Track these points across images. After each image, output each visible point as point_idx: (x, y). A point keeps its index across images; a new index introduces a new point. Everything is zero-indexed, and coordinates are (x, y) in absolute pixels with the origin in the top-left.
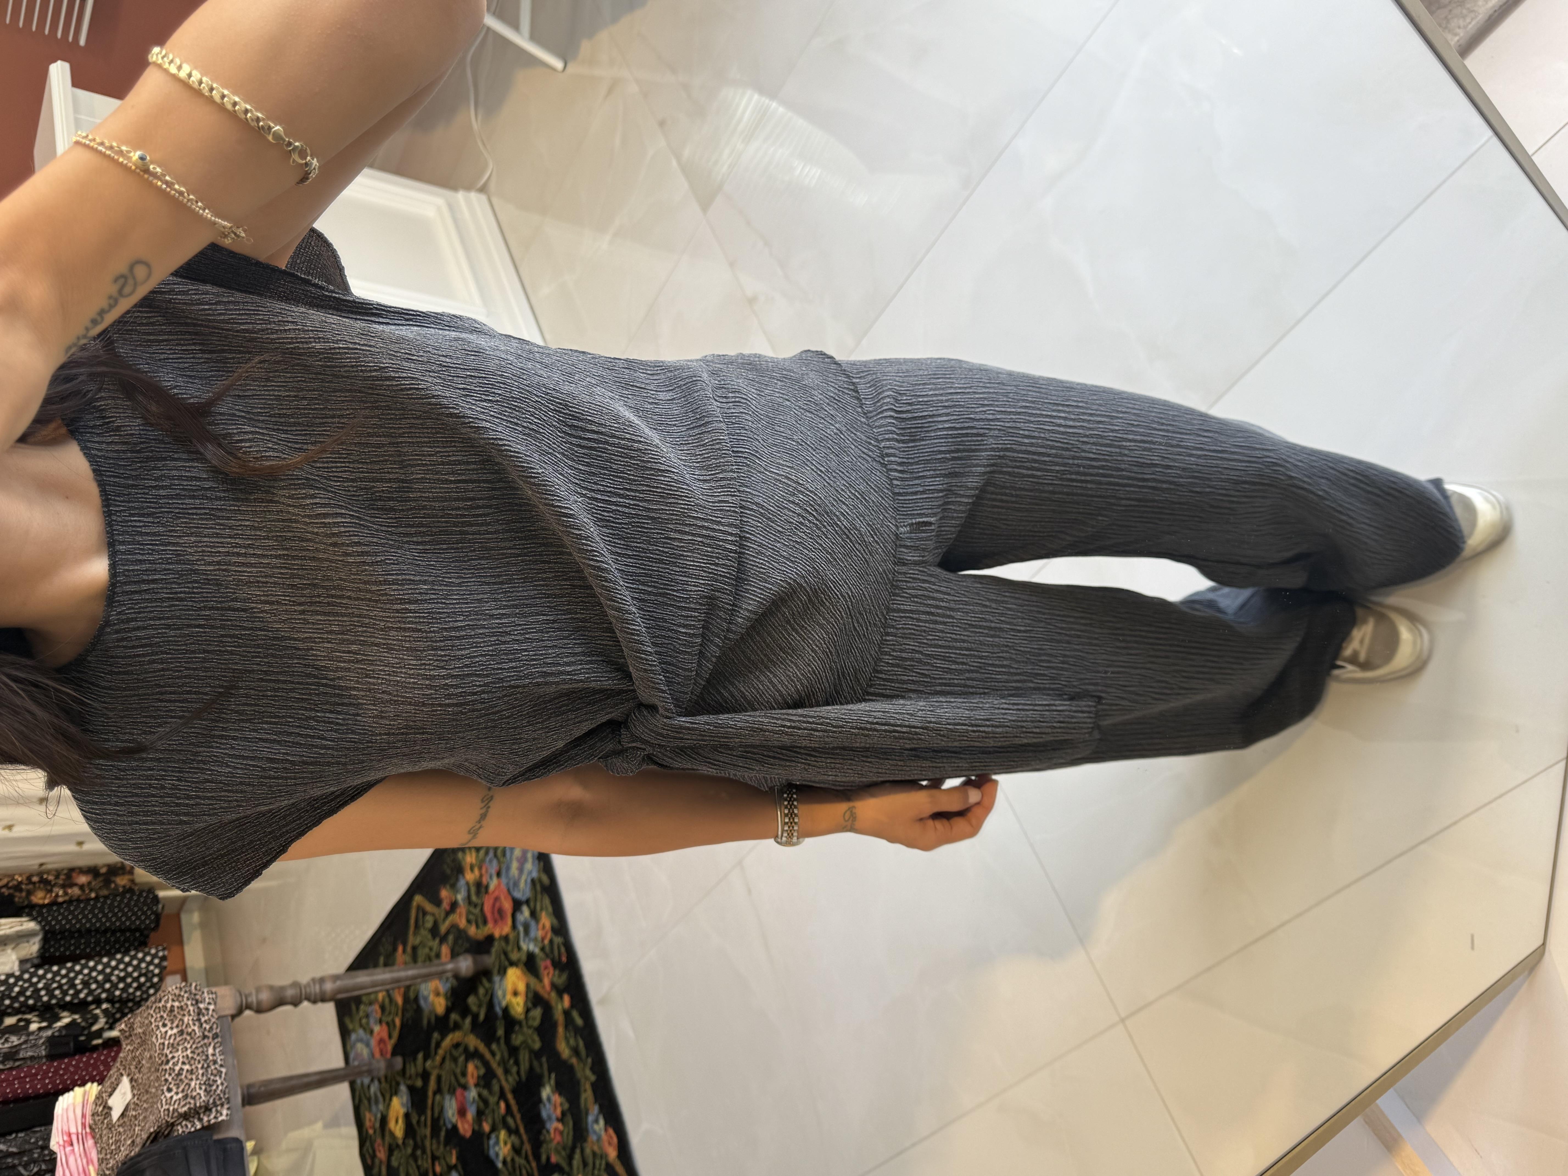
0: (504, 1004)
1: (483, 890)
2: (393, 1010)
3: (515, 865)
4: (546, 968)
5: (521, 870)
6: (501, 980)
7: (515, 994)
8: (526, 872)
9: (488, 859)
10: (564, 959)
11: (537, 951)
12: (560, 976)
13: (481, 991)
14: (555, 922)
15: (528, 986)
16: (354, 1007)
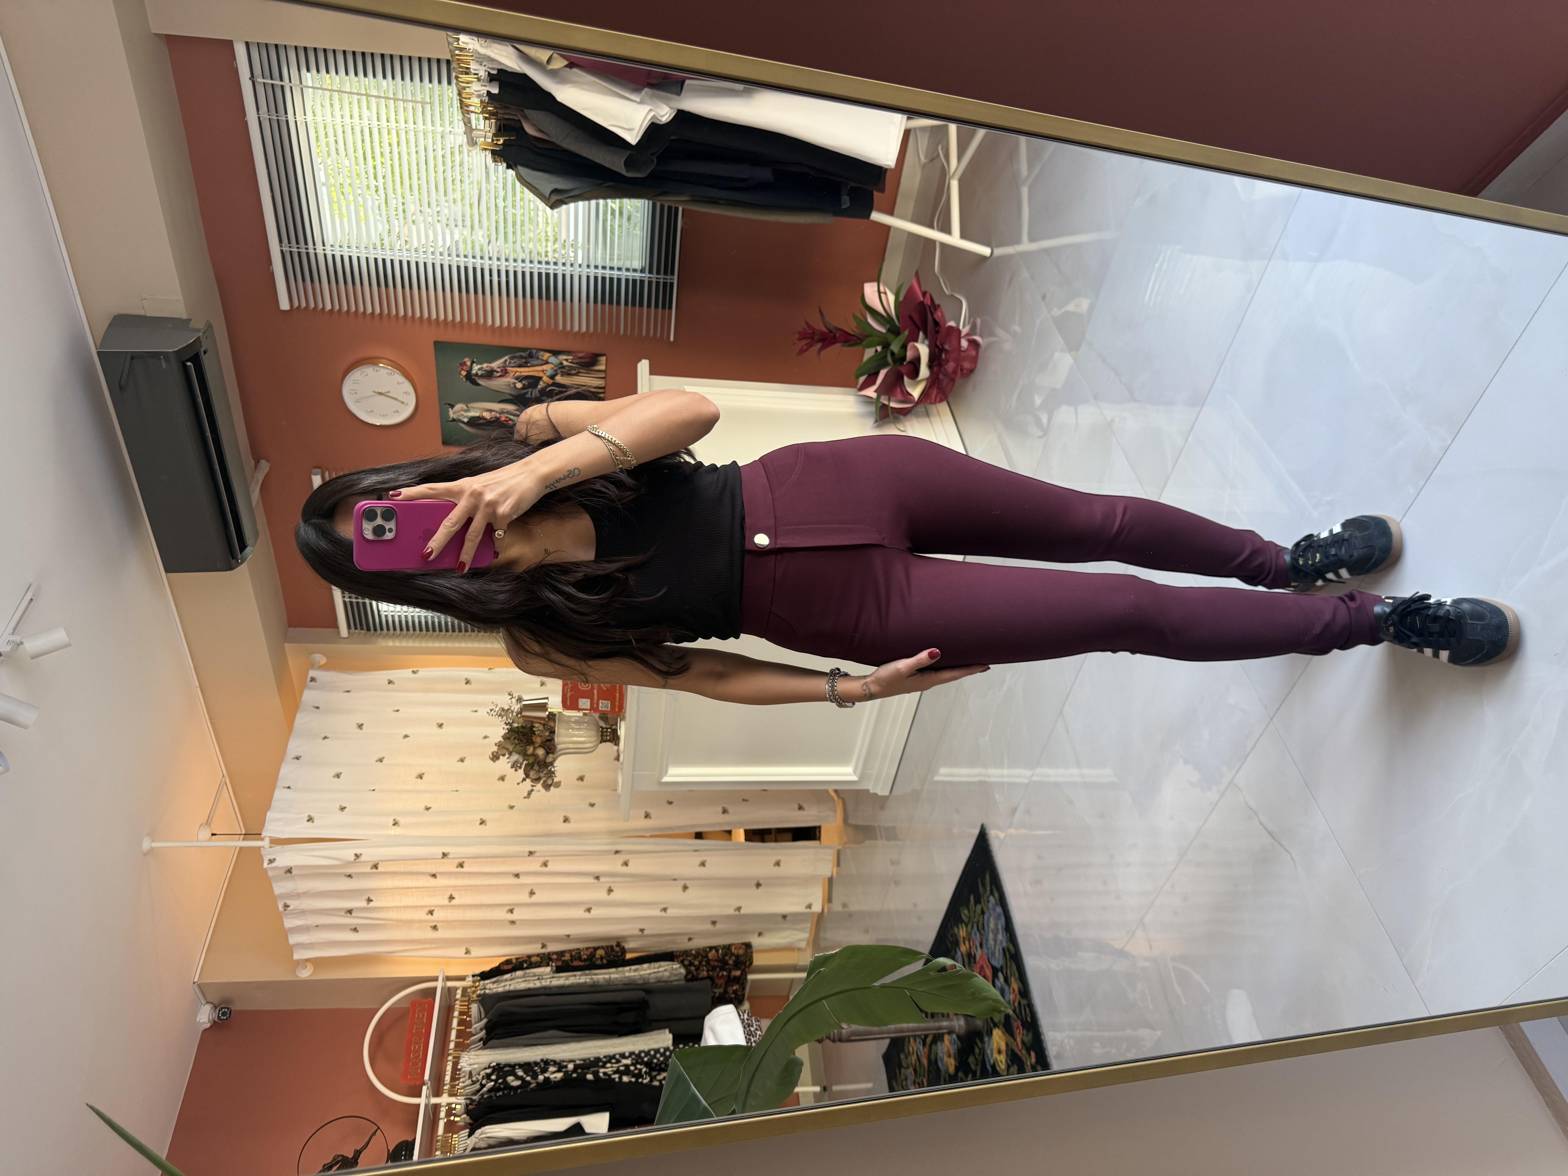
0: (992, 1062)
1: (972, 961)
2: (922, 1072)
3: (991, 936)
4: (1018, 1028)
5: (995, 940)
6: (989, 1040)
7: (999, 1052)
8: (998, 942)
9: (973, 932)
10: (1029, 1020)
11: (1011, 1012)
12: (1027, 1036)
13: (977, 1050)
14: (1021, 986)
15: (1007, 1045)
16: (897, 1071)
